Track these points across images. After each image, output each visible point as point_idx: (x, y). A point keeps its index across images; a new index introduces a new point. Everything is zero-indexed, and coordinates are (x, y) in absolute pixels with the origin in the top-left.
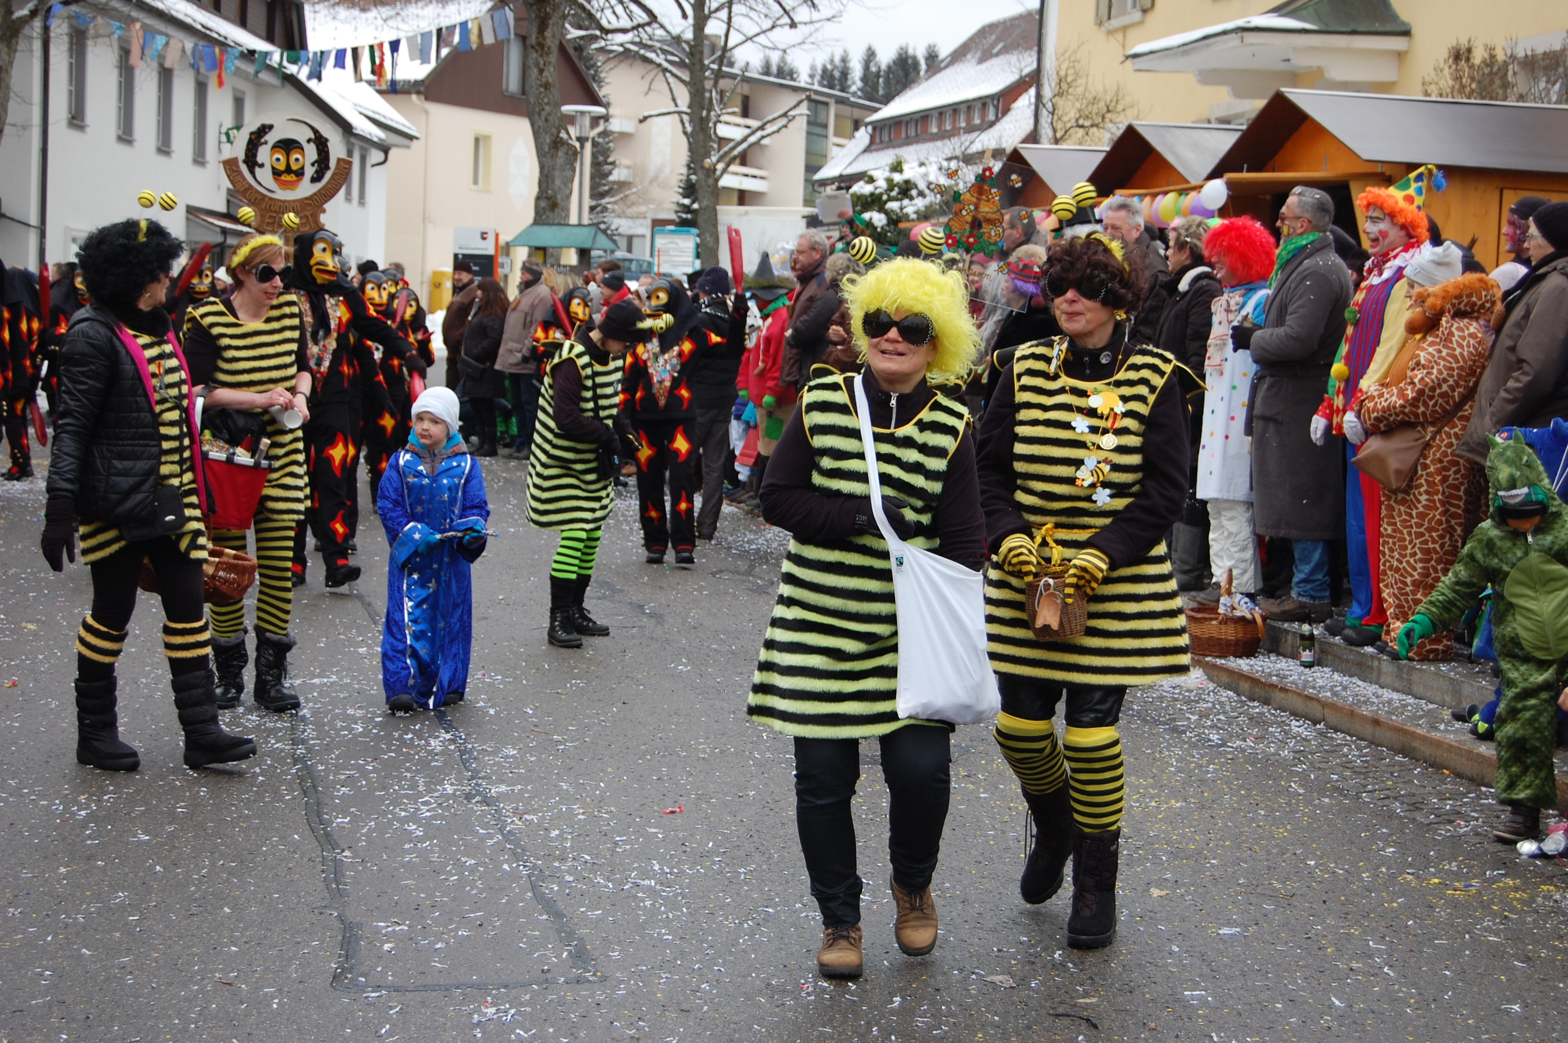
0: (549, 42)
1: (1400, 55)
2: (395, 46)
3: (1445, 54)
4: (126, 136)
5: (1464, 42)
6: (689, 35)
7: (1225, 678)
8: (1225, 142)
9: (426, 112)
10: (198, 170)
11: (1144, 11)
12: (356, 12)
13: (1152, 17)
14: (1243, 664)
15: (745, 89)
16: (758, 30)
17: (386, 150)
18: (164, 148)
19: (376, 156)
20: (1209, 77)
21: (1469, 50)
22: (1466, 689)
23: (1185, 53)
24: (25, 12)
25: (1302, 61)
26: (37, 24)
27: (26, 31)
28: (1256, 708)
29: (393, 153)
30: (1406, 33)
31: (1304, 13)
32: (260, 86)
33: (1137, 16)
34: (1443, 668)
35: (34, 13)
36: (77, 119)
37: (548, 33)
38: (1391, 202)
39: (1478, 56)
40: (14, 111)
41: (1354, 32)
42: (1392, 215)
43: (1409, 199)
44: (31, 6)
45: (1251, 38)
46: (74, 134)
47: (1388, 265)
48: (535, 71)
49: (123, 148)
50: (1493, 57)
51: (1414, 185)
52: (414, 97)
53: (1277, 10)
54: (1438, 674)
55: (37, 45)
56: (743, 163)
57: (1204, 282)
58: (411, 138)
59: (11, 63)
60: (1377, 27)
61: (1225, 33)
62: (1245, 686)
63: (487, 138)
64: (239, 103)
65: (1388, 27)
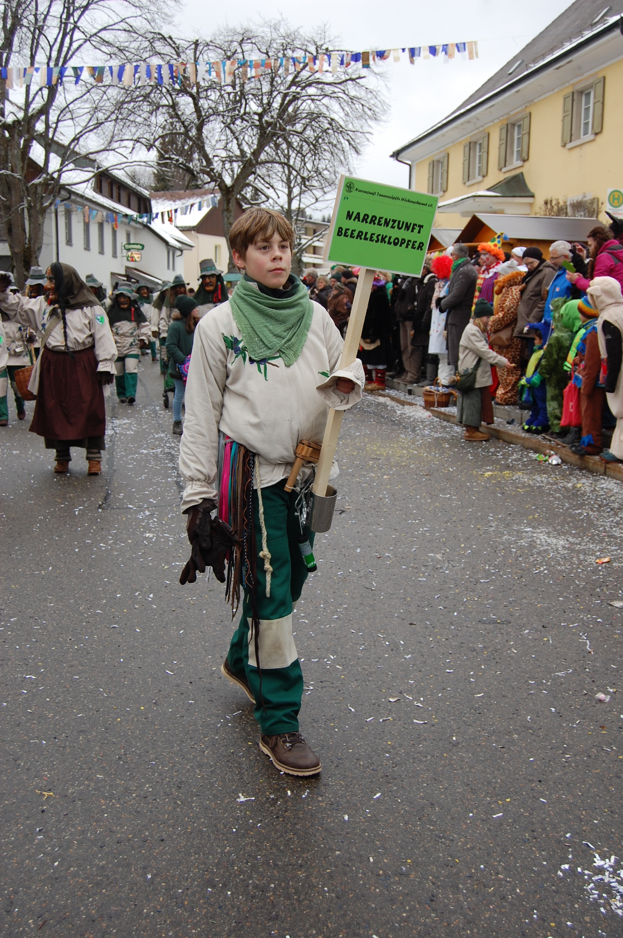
0: (231, 208)
1: (531, 204)
2: (176, 211)
3: (543, 203)
4: (87, 248)
5: (549, 198)
6: (286, 206)
7: (436, 414)
8: (458, 234)
9: (197, 237)
10: (114, 259)
11: (444, 192)
12: (171, 202)
13: (447, 194)
14: (443, 409)
15: (314, 227)
16: (310, 203)
17: (182, 251)
18: (102, 252)
19: (178, 253)
20: (464, 214)
21: (551, 201)
22: (512, 414)
23: (455, 205)
24: (47, 204)
25: (496, 207)
26: (53, 208)
27: (48, 211)
28: (445, 423)
29: (184, 252)
30: (533, 196)
31: (497, 190)
32: (135, 228)
33: (442, 193)
34: (506, 407)
35: (51, 204)
36: (69, 242)
37: (230, 205)
38: (488, 247)
39: (554, 203)
40: (45, 239)
41: (514, 196)
42: (489, 252)
43: (495, 245)
44: (49, 202)
45: (478, 199)
46: (68, 248)
47: (491, 270)
48: (226, 219)
49: (87, 252)
50: (559, 203)
51: (497, 240)
52: (193, 232)
53: (488, 190)
54: (504, 409)
55: (53, 215)
56: (314, 253)
57: (433, 279)
58: (192, 247)
59: (43, 222)
60: (523, 194)
61: (468, 198)
62: (442, 416)
63: (220, 246)
64: (128, 235)
65: (527, 194)
